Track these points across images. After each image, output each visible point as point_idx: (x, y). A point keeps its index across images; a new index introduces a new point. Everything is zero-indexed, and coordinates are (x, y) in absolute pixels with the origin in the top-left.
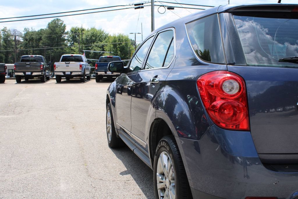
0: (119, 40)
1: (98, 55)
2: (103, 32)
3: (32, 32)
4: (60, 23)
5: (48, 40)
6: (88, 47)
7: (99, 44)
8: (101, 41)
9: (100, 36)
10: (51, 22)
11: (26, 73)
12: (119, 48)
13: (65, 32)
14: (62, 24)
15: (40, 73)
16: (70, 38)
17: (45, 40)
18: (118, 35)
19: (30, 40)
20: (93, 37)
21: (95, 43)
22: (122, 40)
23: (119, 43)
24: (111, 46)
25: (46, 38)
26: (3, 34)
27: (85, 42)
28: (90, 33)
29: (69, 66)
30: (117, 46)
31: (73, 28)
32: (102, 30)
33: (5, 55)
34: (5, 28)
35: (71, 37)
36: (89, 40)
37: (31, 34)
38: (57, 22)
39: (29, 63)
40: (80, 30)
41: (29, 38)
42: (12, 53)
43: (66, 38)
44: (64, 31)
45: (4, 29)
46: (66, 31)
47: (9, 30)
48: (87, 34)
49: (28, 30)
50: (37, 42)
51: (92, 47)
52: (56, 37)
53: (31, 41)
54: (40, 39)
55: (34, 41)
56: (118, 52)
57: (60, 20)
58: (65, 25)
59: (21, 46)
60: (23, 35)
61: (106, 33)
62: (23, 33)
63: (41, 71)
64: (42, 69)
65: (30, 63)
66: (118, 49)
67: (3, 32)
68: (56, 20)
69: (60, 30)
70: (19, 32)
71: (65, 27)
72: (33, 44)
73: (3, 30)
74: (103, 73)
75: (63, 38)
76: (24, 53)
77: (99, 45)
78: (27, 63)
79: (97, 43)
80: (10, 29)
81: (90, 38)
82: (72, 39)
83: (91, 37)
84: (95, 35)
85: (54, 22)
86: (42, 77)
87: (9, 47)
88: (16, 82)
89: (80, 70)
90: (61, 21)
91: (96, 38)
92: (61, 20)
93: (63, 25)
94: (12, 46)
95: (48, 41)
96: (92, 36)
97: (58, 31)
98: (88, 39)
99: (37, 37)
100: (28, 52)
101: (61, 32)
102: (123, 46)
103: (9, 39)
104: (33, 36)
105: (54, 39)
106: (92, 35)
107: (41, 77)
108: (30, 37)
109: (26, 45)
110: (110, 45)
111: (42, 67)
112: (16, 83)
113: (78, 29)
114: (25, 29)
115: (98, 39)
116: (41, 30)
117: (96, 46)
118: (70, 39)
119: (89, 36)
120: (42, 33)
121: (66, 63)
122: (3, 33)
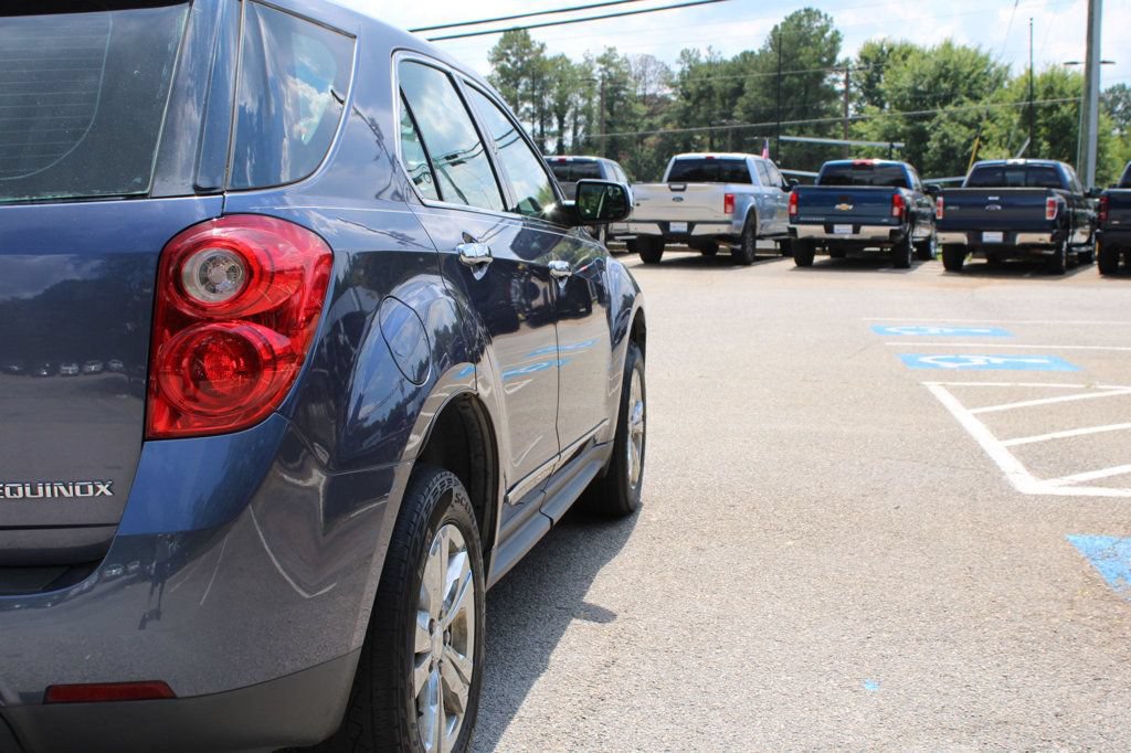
0: (1049, 91)
1: (959, 156)
2: (986, 58)
3: (710, 64)
4: (819, 24)
5: (768, 96)
6: (919, 124)
7: (963, 109)
8: (977, 98)
9: (974, 75)
10: (782, 24)
12: (1046, 125)
13: (836, 63)
14: (823, 30)
16: (855, 85)
17: (755, 93)
18: (1047, 70)
19: (701, 95)
20: (941, 80)
21: (950, 108)
22: (1061, 92)
23: (1048, 102)
24: (1011, 120)
25: (760, 88)
26: (600, 74)
27: (908, 102)
28: (930, 66)
29: (682, 199)
30: (1038, 118)
31: (870, 46)
32: (983, 51)
34: (610, 50)
35: (859, 84)
36: (925, 93)
37: (704, 71)
38: (805, 22)
40: (899, 53)
41: (698, 89)
42: (631, 148)
43: (840, 87)
44: (833, 59)
45: (605, 55)
46: (840, 58)
47: (625, 58)
48: (917, 67)
49: (694, 56)
50: (727, 102)
51: (934, 122)
52: (800, 85)
53: (702, 102)
54: (739, 91)
55: (717, 98)
56: (1040, 144)
57: (819, 13)
58: (837, 32)
59: (666, 121)
60: (676, 79)
61: (997, 66)
62: (676, 69)
66: (1043, 130)
67: (603, 66)
68: (803, 13)
69: (815, 53)
70: (663, 64)
71: (835, 41)
72: (710, 112)
73: (601, 61)
74: (817, 231)
75: (827, 86)
76: (678, 145)
77: (966, 114)
79: (956, 105)
80: (629, 57)
81: (930, 86)
82: (863, 90)
83: (936, 80)
84: (952, 73)
85: (795, 21)
87: (623, 124)
89: (727, 217)
90: (823, 20)
91: (955, 86)
92: (823, 14)
93: (828, 35)
94: (633, 121)
95: (766, 99)
96: (940, 76)
97: (807, 57)
98: (921, 88)
99: (729, 85)
100: (691, 142)
101: (820, 61)
102: (1066, 118)
103: (623, 93)
104: (715, 82)
105: (789, 91)
106: (937, 74)
108: (702, 83)
109: (685, 117)
110: (1007, 116)
113: (891, 50)
114: (682, 54)
115: (965, 88)
116: (744, 55)
117: (952, 117)
118: (853, 89)
119: (924, 76)
120: (746, 67)
121: (674, 186)
122: (601, 70)
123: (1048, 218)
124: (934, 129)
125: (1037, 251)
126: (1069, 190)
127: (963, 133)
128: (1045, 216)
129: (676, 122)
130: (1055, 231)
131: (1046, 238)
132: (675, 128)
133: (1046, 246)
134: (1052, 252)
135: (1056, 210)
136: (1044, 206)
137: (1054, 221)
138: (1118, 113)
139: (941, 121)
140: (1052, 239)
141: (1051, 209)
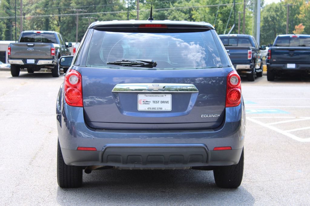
11: (28, 60)
15: (50, 62)
21: (176, 4)
30: (217, 10)
33: (7, 24)
39: (32, 44)
51: (169, 11)
59: (37, 8)
63: (52, 58)
64: (53, 54)
65: (34, 45)
72: (58, 4)
77: (183, 7)
78: (28, 44)
79: (179, 3)
86: (53, 67)
88: (12, 76)
102: (229, 10)
107: (52, 69)
111: (53, 52)
112: (11, 78)
117: (178, 9)
123: (249, 59)
124: (169, 14)
125: (244, 72)
126: (255, 47)
127: (182, 16)
128: (247, 58)
129: (42, 8)
130: (251, 64)
131: (248, 66)
132: (41, 11)
133: (248, 70)
134: (250, 72)
135: (252, 55)
136: (247, 54)
137: (251, 60)
138: (248, 6)
139: (172, 11)
140: (251, 67)
141: (250, 55)
